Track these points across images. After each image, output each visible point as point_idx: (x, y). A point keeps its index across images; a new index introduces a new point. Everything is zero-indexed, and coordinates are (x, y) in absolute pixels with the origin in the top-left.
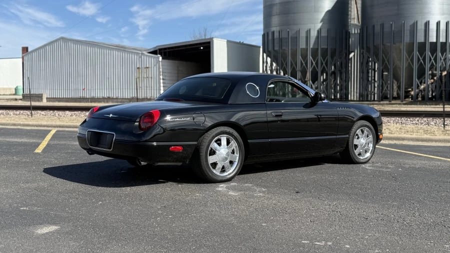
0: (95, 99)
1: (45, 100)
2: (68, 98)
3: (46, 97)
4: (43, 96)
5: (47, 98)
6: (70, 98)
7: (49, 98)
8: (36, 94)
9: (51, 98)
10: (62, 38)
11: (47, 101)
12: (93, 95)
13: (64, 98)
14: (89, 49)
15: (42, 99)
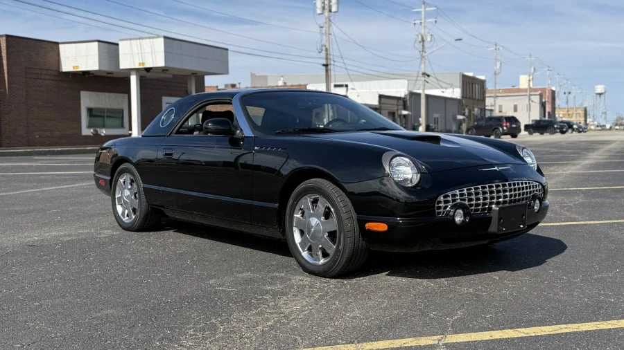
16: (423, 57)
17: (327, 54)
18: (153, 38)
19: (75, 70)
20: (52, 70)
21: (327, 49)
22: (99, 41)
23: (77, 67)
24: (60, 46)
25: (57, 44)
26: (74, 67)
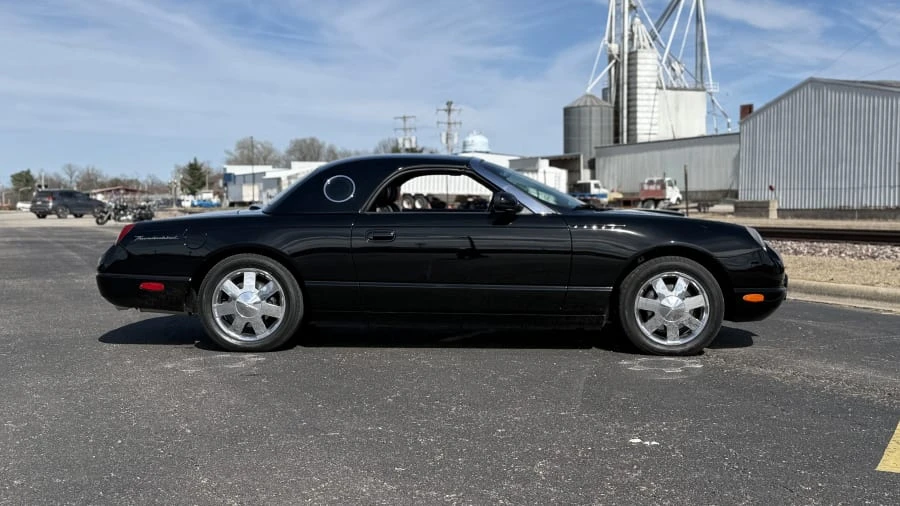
0: (870, 210)
1: (773, 214)
2: (816, 210)
3: (776, 207)
4: (771, 204)
5: (778, 210)
6: (820, 209)
7: (782, 210)
8: (758, 202)
9: (786, 210)
10: (812, 81)
11: (779, 216)
12: (866, 202)
13: (808, 210)
14: (864, 101)
15: (768, 211)
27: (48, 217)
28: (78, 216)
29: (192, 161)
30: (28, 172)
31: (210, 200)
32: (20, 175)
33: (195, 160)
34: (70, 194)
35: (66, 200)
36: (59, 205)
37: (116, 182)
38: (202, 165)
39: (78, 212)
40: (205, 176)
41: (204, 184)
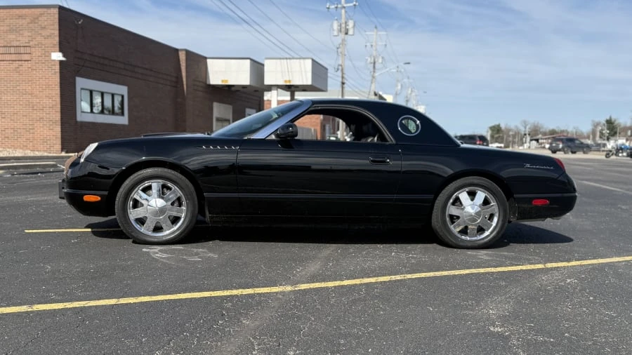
16: (373, 77)
17: (343, 73)
18: (290, 59)
19: (223, 84)
20: (200, 82)
21: (342, 70)
22: (251, 59)
23: (226, 81)
24: (208, 60)
25: (206, 58)
26: (223, 81)
27: (558, 152)
28: (573, 152)
29: (608, 118)
30: (499, 126)
31: (623, 144)
32: (494, 127)
33: (610, 117)
34: (571, 140)
35: (570, 144)
36: (566, 146)
37: (553, 132)
38: (615, 121)
39: (574, 150)
40: (617, 128)
41: (615, 133)
